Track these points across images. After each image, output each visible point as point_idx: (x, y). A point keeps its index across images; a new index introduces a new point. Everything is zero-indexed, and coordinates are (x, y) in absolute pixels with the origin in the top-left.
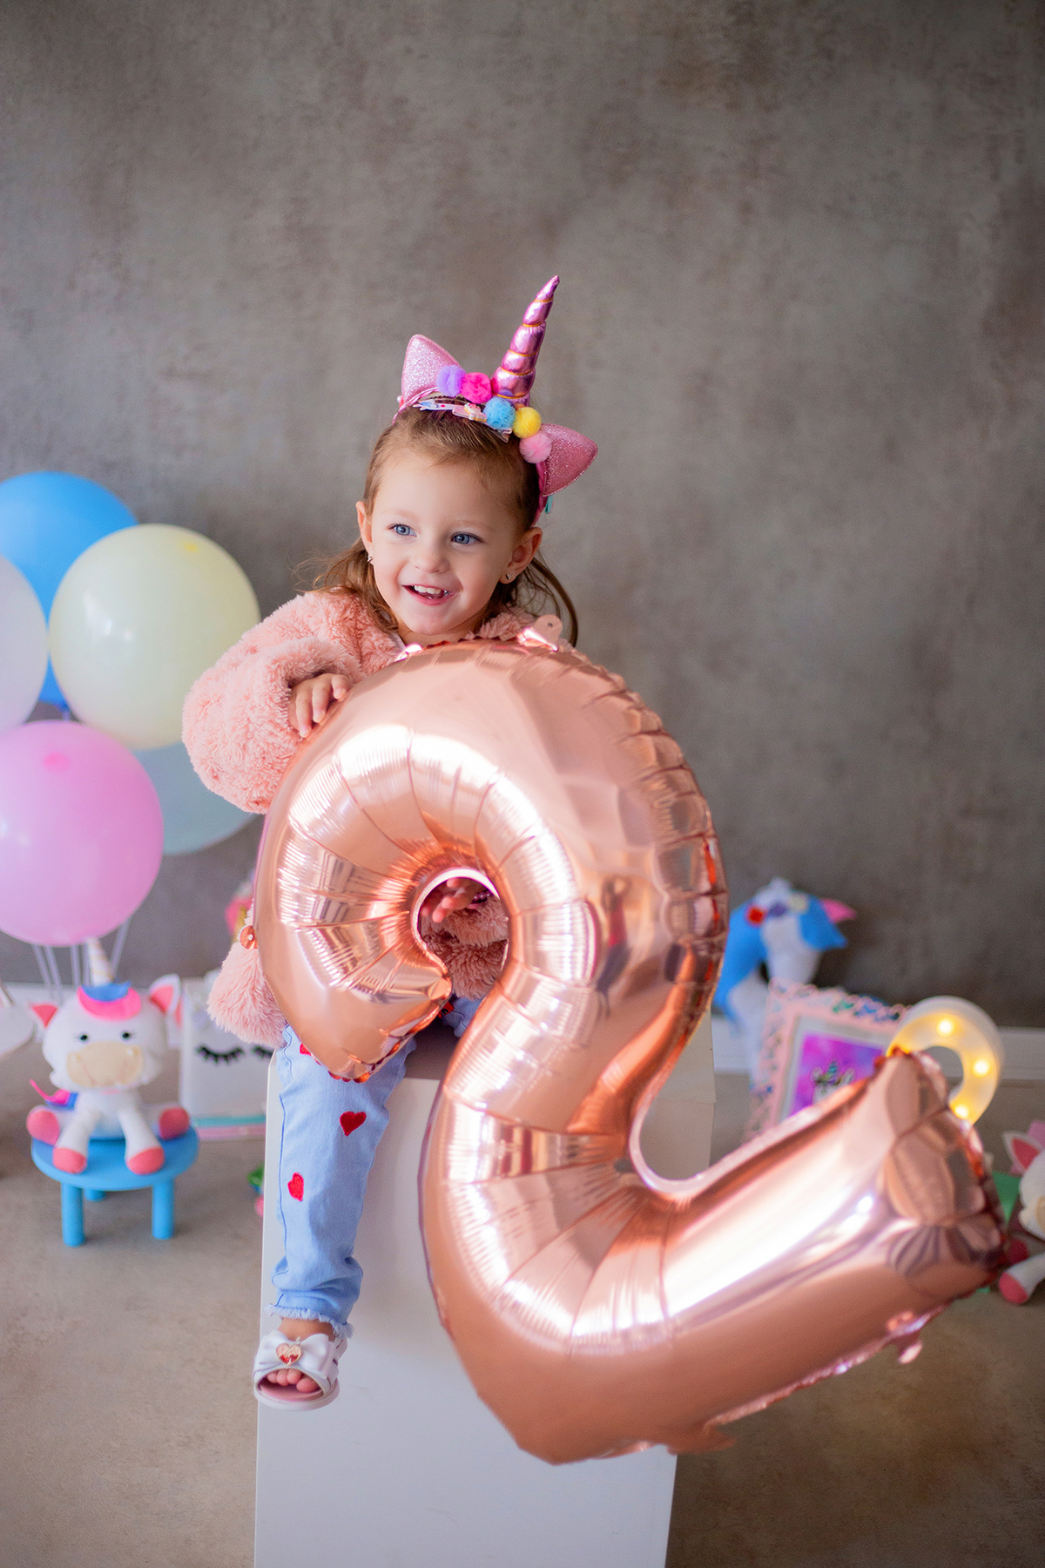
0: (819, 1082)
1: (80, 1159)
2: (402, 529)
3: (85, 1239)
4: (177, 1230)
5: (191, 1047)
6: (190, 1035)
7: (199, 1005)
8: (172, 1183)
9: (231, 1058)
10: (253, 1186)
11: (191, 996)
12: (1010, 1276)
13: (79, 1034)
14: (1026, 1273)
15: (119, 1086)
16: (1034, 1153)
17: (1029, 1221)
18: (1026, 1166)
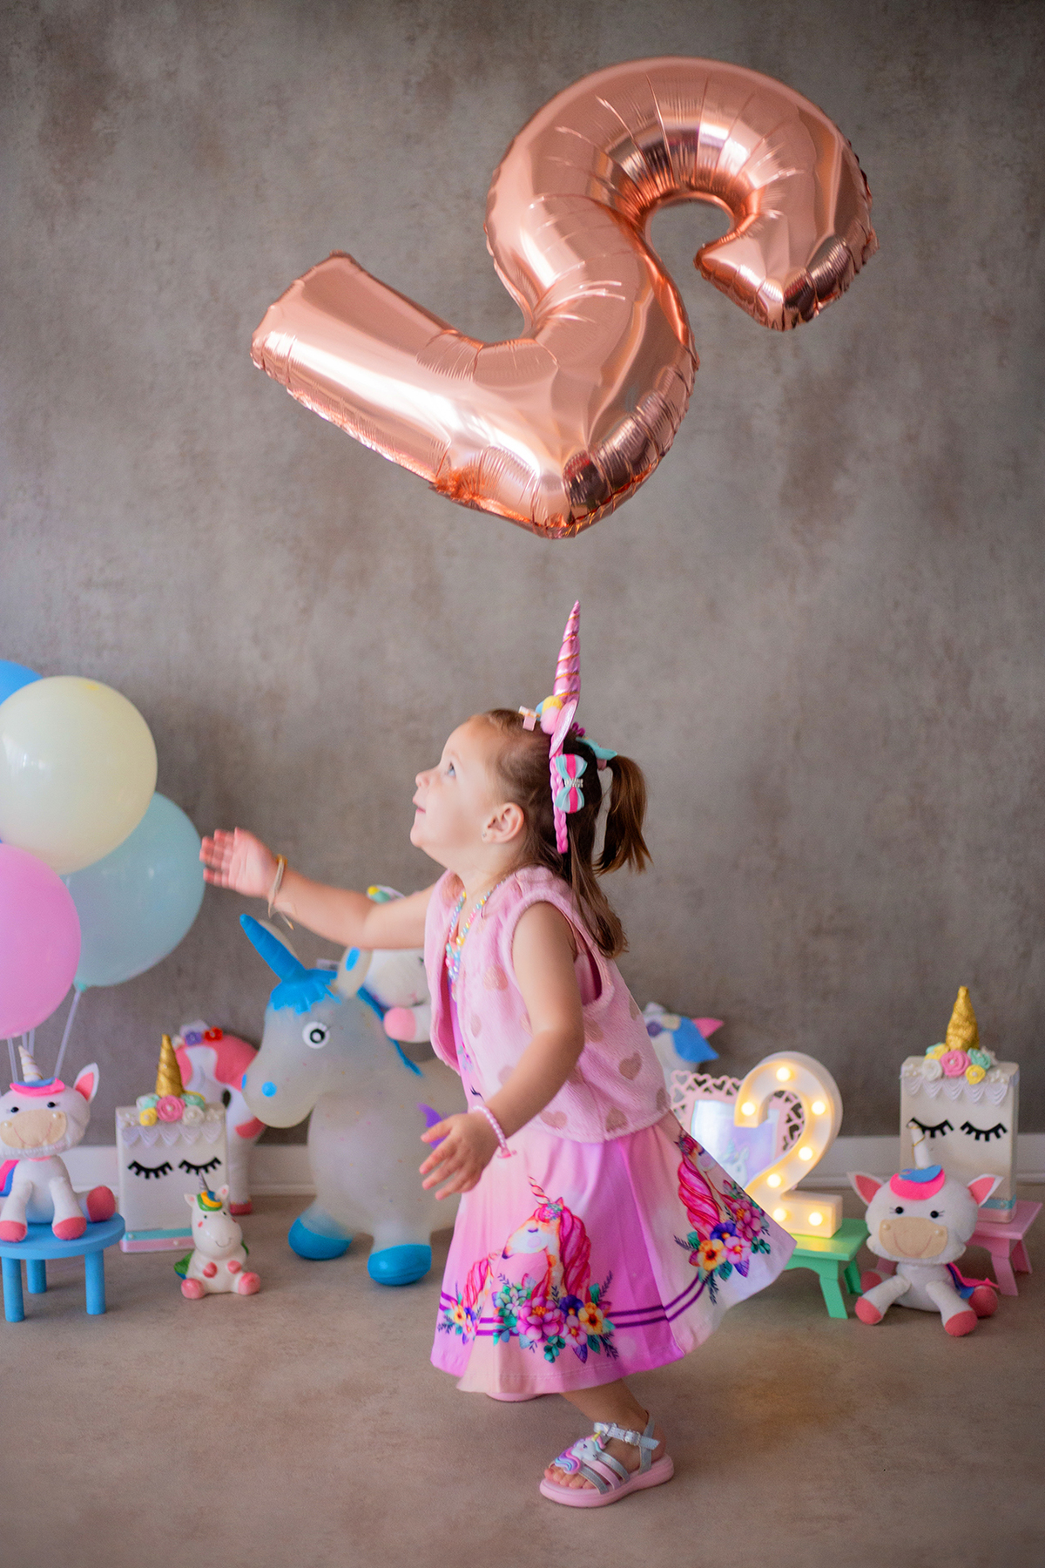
1: (21, 1228)
3: (23, 1317)
4: (107, 1309)
5: (123, 1161)
6: (121, 1153)
7: (129, 1124)
8: (100, 1255)
9: (161, 1173)
10: (179, 1274)
11: (122, 1117)
12: (865, 1301)
13: (11, 1108)
14: (877, 1297)
15: (47, 1149)
16: (877, 1187)
17: (874, 1244)
18: (870, 1200)
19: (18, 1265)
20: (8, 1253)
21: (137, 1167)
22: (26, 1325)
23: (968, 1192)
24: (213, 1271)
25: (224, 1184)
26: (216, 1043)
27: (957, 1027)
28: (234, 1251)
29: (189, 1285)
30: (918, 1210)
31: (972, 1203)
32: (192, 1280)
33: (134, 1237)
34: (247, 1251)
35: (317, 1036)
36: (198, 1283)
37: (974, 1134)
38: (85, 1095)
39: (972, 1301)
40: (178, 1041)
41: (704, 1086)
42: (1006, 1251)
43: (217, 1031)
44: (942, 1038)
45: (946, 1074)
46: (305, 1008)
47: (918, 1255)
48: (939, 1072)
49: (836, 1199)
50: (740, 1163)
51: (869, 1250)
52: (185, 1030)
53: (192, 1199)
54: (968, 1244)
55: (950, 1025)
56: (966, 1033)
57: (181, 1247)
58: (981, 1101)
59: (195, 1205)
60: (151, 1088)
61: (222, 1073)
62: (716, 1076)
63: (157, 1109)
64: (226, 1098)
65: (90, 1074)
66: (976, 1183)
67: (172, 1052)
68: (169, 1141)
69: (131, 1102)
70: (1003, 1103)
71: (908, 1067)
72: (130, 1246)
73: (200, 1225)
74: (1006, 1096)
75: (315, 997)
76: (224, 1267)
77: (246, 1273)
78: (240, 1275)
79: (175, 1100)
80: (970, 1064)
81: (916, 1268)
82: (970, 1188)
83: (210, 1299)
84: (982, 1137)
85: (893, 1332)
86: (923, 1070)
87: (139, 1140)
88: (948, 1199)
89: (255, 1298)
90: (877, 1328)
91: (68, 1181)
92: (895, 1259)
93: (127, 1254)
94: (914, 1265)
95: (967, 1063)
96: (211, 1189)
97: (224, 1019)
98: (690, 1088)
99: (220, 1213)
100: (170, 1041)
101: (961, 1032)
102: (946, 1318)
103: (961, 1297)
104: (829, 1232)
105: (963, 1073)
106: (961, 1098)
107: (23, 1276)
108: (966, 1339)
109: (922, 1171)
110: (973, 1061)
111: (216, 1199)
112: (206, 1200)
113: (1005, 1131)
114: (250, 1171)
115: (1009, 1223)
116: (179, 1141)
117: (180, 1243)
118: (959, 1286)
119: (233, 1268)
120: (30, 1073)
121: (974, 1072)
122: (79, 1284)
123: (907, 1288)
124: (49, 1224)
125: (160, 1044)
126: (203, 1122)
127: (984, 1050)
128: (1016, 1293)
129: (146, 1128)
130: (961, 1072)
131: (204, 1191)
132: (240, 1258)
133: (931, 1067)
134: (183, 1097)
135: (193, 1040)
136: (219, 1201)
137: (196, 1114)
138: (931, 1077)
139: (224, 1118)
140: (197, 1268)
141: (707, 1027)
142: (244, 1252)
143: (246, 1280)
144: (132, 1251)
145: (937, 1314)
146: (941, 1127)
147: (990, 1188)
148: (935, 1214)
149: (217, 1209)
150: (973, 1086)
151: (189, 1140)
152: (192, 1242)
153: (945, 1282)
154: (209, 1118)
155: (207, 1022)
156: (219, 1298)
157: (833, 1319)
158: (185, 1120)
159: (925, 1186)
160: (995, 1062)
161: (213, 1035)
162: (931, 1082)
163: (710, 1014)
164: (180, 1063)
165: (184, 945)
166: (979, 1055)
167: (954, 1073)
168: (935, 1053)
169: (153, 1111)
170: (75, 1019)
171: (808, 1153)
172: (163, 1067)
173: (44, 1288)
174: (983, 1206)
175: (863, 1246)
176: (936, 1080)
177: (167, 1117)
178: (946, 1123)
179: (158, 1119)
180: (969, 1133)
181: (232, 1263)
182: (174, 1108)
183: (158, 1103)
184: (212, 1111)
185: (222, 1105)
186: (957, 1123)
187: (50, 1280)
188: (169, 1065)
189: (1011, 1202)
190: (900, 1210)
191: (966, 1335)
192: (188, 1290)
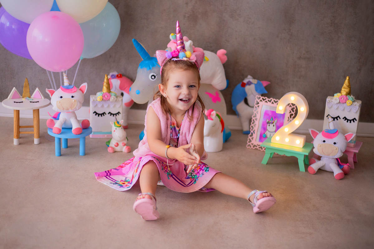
0: (268, 123)
1: (60, 130)
2: (178, 86)
3: (61, 155)
4: (85, 154)
5: (92, 112)
6: (92, 108)
7: (94, 100)
8: (84, 138)
9: (103, 115)
10: (107, 145)
11: (92, 98)
12: (311, 167)
13: (60, 96)
14: (315, 166)
16: (317, 134)
17: (316, 151)
18: (315, 138)
19: (60, 139)
20: (57, 136)
21: (96, 113)
22: (61, 157)
23: (344, 138)
24: (117, 145)
25: (121, 119)
26: (120, 78)
27: (345, 88)
28: (124, 140)
29: (110, 148)
30: (330, 141)
31: (346, 141)
32: (111, 147)
33: (94, 133)
34: (128, 140)
35: (153, 77)
36: (113, 148)
37: (346, 120)
38: (83, 92)
39: (342, 169)
40: (109, 77)
41: (265, 101)
42: (352, 156)
43: (121, 75)
44: (340, 92)
45: (341, 102)
46: (150, 68)
47: (329, 155)
48: (338, 101)
49: (305, 136)
50: (274, 124)
51: (314, 152)
52: (111, 74)
53: (112, 123)
54: (344, 153)
55: (343, 87)
56: (347, 90)
57: (107, 137)
58: (350, 111)
59: (113, 125)
60: (101, 90)
61: (121, 87)
62: (269, 98)
63: (103, 97)
64: (122, 94)
65: (85, 85)
66: (347, 135)
67: (108, 80)
68: (106, 106)
69: (95, 94)
70: (356, 112)
71: (328, 99)
72: (92, 136)
73: (114, 131)
74: (358, 110)
75: (153, 65)
76: (121, 144)
77: (127, 146)
78: (125, 147)
79: (108, 94)
80: (348, 99)
81: (328, 159)
82: (345, 136)
83: (116, 153)
84: (349, 121)
85: (318, 176)
86: (334, 100)
87: (97, 105)
88: (339, 139)
89: (129, 153)
90: (314, 175)
91: (76, 118)
92: (321, 156)
93: (91, 138)
94: (327, 158)
95: (347, 99)
96: (118, 121)
97: (123, 72)
98: (261, 101)
99: (121, 128)
100: (107, 76)
102: (335, 174)
103: (340, 168)
104: (302, 146)
105: (346, 102)
106: (344, 110)
107: (61, 143)
108: (341, 180)
109: (331, 130)
111: (119, 124)
112: (116, 124)
113: (356, 120)
114: (128, 116)
115: (354, 147)
116: (109, 106)
117: (107, 136)
118: (339, 165)
119: (123, 145)
120: (66, 83)
121: (349, 102)
122: (77, 146)
123: (324, 164)
124: (71, 128)
125: (105, 77)
126: (116, 101)
127: (352, 96)
128: (354, 168)
129: (99, 102)
130: (345, 102)
131: (116, 121)
132: (125, 142)
133: (336, 99)
134: (110, 93)
135: (113, 77)
136: (120, 124)
137: (114, 98)
138: (336, 102)
139: (122, 100)
140: (113, 144)
141: (265, 83)
142: (127, 140)
143: (127, 148)
144: (93, 137)
145: (333, 172)
146: (337, 118)
147: (352, 137)
148: (335, 143)
149: (120, 126)
150: (348, 106)
151: (112, 106)
152: (112, 136)
153: (336, 163)
154: (118, 100)
155: (117, 72)
156: (119, 153)
157: (301, 172)
158: (111, 100)
159: (332, 135)
160: (355, 100)
161: (119, 76)
162: (335, 104)
163: (266, 80)
164: (110, 83)
165: (112, 48)
166: (350, 97)
167: (343, 102)
168: (337, 96)
169: (101, 97)
170: (79, 69)
171: (297, 122)
172: (105, 84)
173: (67, 147)
174: (349, 142)
175: (312, 152)
176: (337, 104)
177: (105, 99)
179: (103, 99)
180: (345, 120)
181: (123, 143)
182: (108, 96)
183: (103, 94)
184: (119, 98)
185: (121, 96)
186: (342, 117)
187: (69, 145)
188: (107, 83)
189: (355, 141)
190: (324, 141)
191: (341, 179)
192: (110, 150)
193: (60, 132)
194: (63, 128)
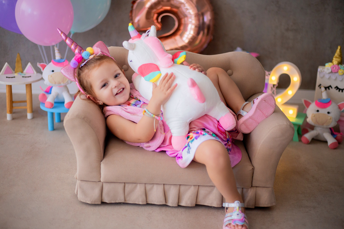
1: (52, 105)
3: (54, 129)
12: (304, 137)
13: (52, 70)
14: (308, 136)
15: (62, 84)
16: (310, 103)
18: (308, 108)
19: (53, 114)
20: (49, 111)
22: (55, 132)
23: (338, 107)
27: (336, 57)
30: (323, 111)
31: (339, 110)
39: (336, 139)
45: (333, 71)
47: (323, 124)
48: (330, 71)
55: (334, 57)
56: (339, 60)
58: (342, 81)
66: (340, 104)
71: (320, 69)
80: (340, 69)
81: (321, 128)
84: (341, 91)
85: (313, 147)
86: (325, 70)
88: (332, 108)
91: (68, 91)
92: (314, 125)
101: (337, 59)
102: (329, 143)
103: (333, 137)
104: (295, 116)
106: (336, 79)
107: (54, 118)
108: (335, 150)
109: (324, 100)
110: (341, 68)
118: (332, 134)
120: (58, 57)
121: (341, 71)
123: (318, 134)
124: (63, 103)
127: (343, 65)
130: (337, 71)
133: (328, 69)
138: (328, 72)
146: (328, 87)
148: (329, 113)
150: (340, 76)
153: (329, 132)
159: (326, 104)
162: (327, 74)
166: (342, 67)
167: (335, 71)
168: (328, 66)
171: (290, 92)
173: (60, 121)
174: (342, 112)
175: (305, 121)
176: (329, 73)
178: (330, 86)
180: (337, 89)
186: (333, 86)
190: (318, 111)
191: (335, 148)
193: (52, 106)
194: (55, 103)
